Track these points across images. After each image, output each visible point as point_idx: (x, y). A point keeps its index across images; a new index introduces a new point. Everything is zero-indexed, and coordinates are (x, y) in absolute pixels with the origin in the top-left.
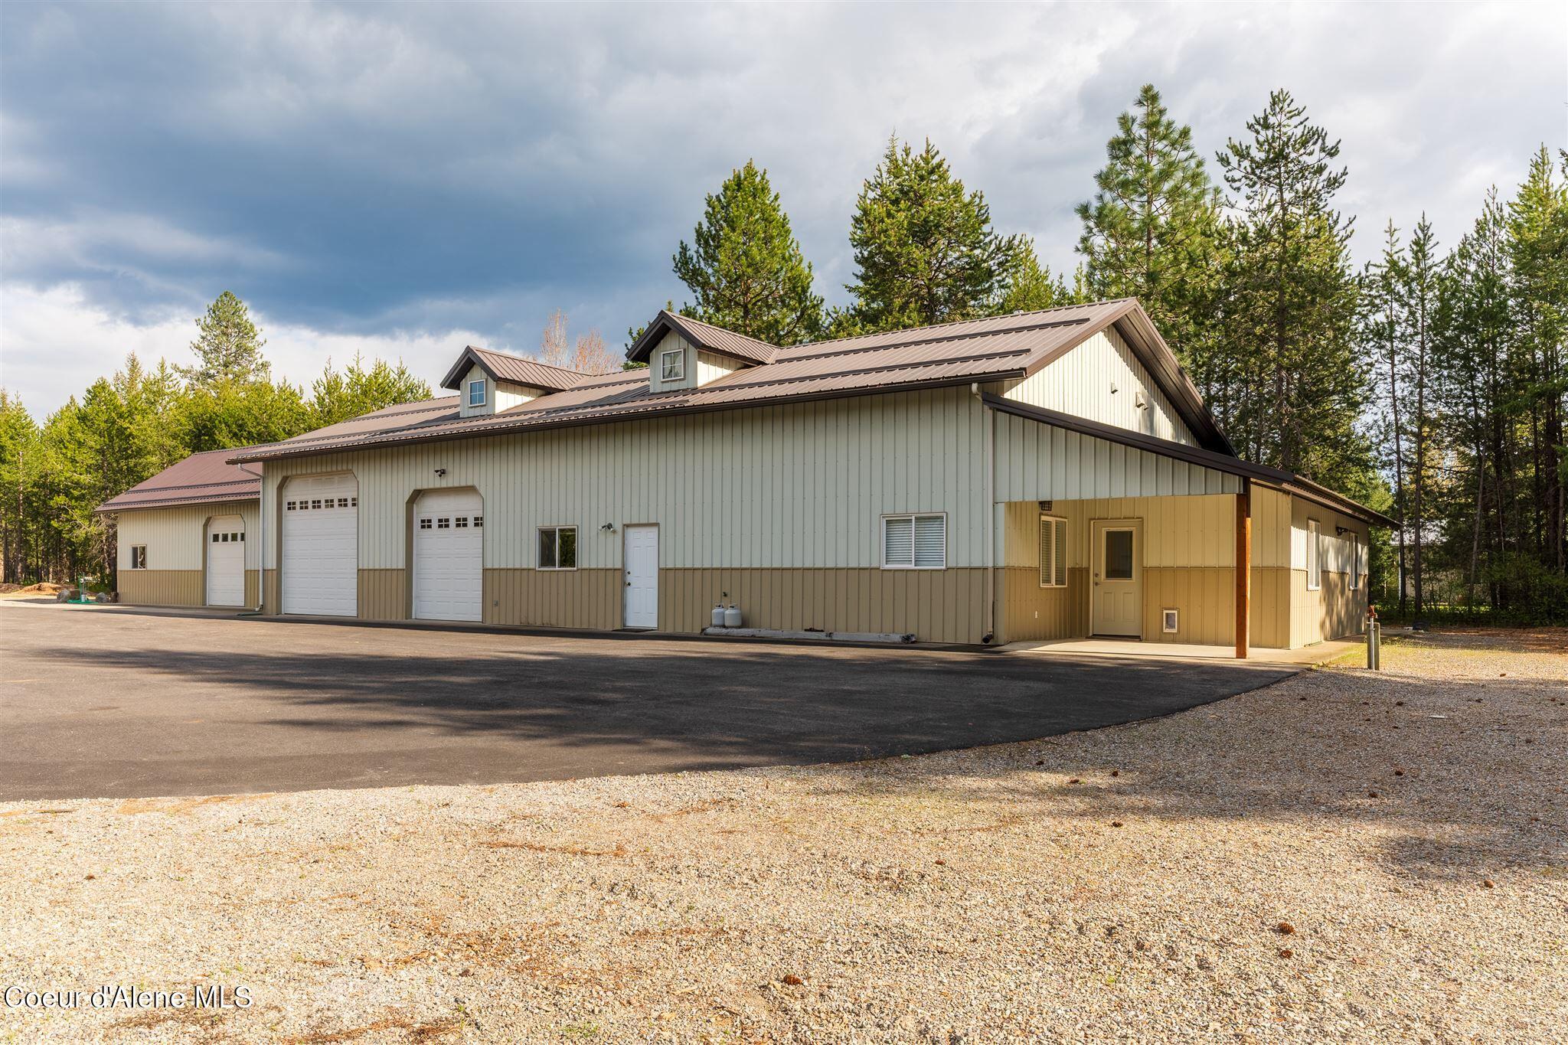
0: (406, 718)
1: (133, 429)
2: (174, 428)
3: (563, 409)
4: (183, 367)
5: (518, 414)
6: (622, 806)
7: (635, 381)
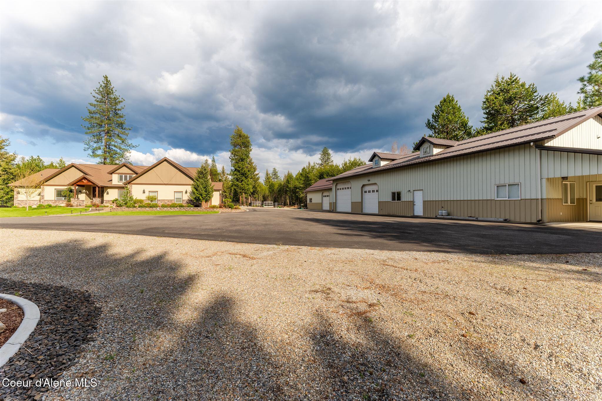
0: (363, 234)
1: (309, 176)
2: (316, 175)
3: (397, 164)
4: (317, 163)
5: (386, 166)
6: (416, 259)
7: (416, 155)
